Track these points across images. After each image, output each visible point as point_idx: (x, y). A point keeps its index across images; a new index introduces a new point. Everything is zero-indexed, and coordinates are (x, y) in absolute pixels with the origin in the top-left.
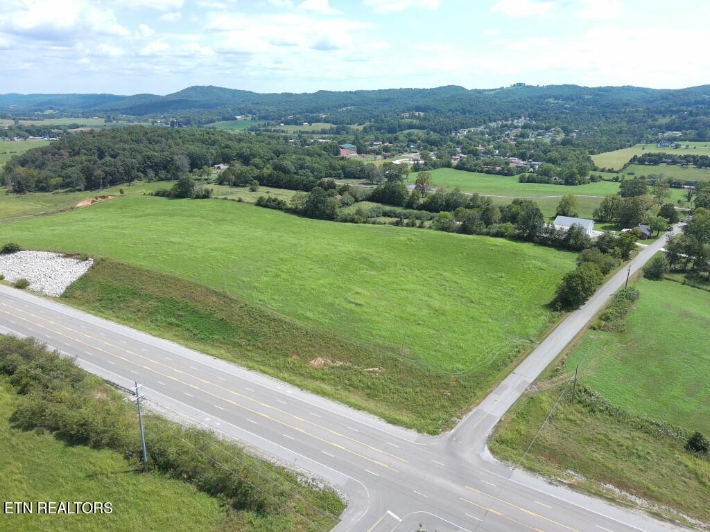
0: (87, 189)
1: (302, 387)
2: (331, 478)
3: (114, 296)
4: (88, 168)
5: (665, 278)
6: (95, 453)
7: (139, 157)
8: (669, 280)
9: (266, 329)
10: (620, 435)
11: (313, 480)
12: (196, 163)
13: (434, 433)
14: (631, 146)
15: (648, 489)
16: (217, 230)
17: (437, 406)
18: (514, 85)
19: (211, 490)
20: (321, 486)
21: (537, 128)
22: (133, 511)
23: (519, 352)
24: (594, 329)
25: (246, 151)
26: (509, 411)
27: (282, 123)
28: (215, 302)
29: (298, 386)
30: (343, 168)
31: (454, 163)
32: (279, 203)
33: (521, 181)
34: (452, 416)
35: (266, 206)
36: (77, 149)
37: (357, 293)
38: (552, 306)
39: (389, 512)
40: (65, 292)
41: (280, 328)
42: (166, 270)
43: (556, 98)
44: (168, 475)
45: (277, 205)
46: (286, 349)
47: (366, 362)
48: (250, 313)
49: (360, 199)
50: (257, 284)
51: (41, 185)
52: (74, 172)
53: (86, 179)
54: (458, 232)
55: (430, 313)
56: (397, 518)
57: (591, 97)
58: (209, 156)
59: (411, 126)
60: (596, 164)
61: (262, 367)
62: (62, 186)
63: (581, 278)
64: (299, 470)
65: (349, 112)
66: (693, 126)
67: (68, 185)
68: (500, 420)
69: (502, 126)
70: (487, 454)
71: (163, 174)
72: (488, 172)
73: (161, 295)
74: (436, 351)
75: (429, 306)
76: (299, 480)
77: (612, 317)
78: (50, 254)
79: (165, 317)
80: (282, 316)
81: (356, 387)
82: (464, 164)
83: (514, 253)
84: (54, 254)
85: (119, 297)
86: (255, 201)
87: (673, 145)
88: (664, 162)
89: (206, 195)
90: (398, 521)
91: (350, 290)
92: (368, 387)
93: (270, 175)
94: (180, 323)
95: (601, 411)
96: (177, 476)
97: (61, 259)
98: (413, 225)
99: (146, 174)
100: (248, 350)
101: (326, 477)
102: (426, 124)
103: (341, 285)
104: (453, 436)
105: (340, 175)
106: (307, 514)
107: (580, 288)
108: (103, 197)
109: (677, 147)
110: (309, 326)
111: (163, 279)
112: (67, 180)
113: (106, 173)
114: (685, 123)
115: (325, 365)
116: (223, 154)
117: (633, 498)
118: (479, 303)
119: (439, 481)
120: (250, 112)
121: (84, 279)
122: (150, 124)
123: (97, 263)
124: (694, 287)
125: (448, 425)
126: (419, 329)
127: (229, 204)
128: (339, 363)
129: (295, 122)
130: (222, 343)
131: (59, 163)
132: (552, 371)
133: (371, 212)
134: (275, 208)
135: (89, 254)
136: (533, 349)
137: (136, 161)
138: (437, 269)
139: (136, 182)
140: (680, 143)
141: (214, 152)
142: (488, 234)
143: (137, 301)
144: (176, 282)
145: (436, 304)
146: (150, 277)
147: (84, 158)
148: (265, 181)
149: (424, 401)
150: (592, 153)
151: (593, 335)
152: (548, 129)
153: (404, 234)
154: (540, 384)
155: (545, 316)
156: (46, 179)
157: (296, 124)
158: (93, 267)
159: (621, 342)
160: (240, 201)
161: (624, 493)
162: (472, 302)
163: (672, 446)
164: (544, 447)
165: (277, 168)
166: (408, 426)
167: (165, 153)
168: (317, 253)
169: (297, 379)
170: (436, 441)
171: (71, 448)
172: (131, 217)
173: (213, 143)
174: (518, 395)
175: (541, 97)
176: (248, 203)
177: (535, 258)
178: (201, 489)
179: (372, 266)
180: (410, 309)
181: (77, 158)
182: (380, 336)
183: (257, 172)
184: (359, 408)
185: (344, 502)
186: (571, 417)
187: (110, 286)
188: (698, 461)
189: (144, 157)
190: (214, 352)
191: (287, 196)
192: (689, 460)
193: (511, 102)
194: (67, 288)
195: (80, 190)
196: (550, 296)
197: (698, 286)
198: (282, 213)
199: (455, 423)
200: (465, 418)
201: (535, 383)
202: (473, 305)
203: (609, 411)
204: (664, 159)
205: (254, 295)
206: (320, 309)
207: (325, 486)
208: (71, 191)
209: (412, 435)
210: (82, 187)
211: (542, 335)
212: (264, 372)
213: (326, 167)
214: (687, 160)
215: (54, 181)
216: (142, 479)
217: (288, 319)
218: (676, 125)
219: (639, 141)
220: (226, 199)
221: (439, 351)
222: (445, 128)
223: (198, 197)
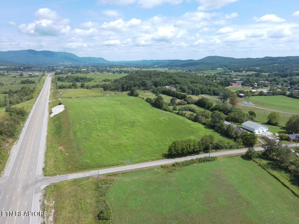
3: (56, 119)
5: (253, 160)
7: (140, 82)
9: (63, 135)
11: (3, 173)
13: (45, 175)
23: (118, 165)
24: (162, 167)
26: (75, 179)
27: (233, 71)
35: (147, 101)
40: (53, 117)
41: (66, 136)
46: (60, 142)
47: (68, 151)
49: (191, 103)
53: (122, 88)
64: (5, 170)
70: (44, 186)
77: (175, 165)
89: (137, 96)
94: (55, 129)
100: (55, 140)
104: (48, 178)
115: (60, 149)
128: (63, 150)
132: (113, 174)
134: (149, 102)
143: (57, 122)
151: (157, 169)
155: (156, 157)
157: (239, 72)
158: (63, 111)
159: (162, 175)
160: (143, 99)
170: (41, 178)
174: (87, 176)
190: (48, 138)
199: (55, 176)
200: (61, 176)
201: (100, 175)
211: (137, 163)
220: (140, 97)
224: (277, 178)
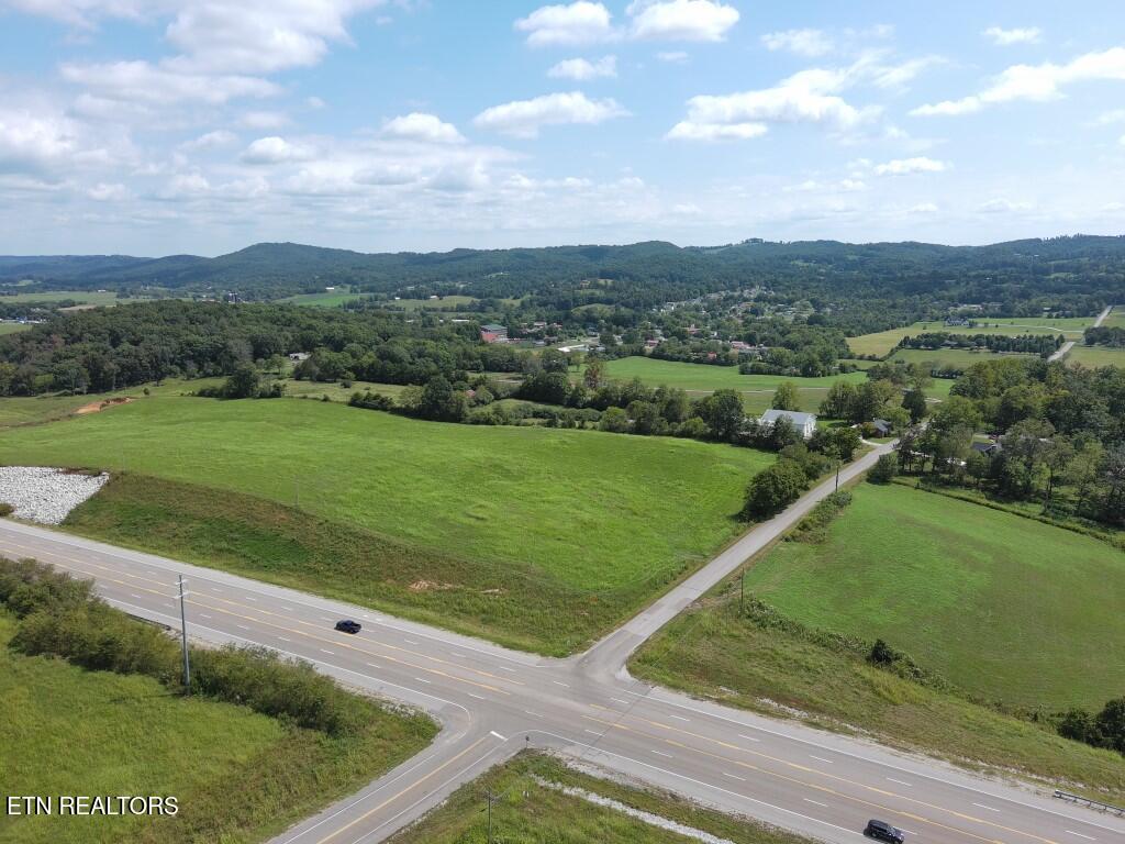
0: (91, 390)
1: (396, 615)
2: (425, 703)
3: (139, 519)
4: (94, 359)
5: (895, 482)
6: (122, 678)
7: (175, 344)
8: (899, 484)
9: (353, 550)
10: (791, 650)
11: (402, 706)
12: (261, 350)
13: (562, 656)
14: (907, 325)
15: (811, 700)
16: (291, 437)
17: (571, 627)
18: (747, 241)
19: (270, 710)
20: (412, 712)
21: (776, 300)
22: (172, 733)
23: (686, 568)
24: (787, 540)
25: (339, 334)
26: (660, 630)
27: (397, 296)
28: (283, 519)
29: (391, 613)
30: (483, 357)
31: (649, 349)
32: (383, 400)
33: (742, 373)
34: (588, 638)
35: (363, 406)
36: (77, 333)
37: (481, 506)
38: (739, 517)
39: (493, 733)
40: (68, 517)
41: (372, 547)
42: (214, 482)
43: (806, 260)
44: (216, 698)
45: (382, 405)
46: (379, 572)
47: (483, 583)
48: (331, 531)
49: (503, 395)
50: (342, 497)
51: (20, 386)
52: (72, 366)
53: (90, 376)
54: (630, 433)
55: (575, 527)
56: (502, 737)
57: (856, 257)
58: (282, 342)
59: (591, 300)
60: (852, 349)
61: (345, 595)
62: (53, 388)
63: (774, 477)
64: (384, 698)
65: (500, 279)
66: (997, 295)
67: (62, 386)
68: (647, 640)
69: (726, 299)
70: (624, 674)
71: (210, 367)
72: (698, 361)
73: (208, 515)
74: (576, 568)
75: (575, 519)
76: (384, 708)
77: (810, 525)
78: (45, 469)
79: (212, 542)
80: (375, 534)
81: (468, 613)
82: (663, 351)
83: (701, 456)
84: (50, 470)
85: (147, 520)
86: (348, 399)
87: (967, 322)
88: (948, 345)
89: (276, 394)
90: (502, 741)
91: (470, 503)
92: (484, 612)
93: (372, 365)
94: (233, 548)
95: (773, 625)
96: (229, 698)
97: (61, 476)
98: (571, 425)
99: (183, 368)
100: (328, 577)
101: (418, 703)
102: (614, 296)
103: (459, 498)
104: (585, 657)
105: (478, 365)
106: (391, 740)
107: (772, 490)
108: (118, 400)
109: (972, 325)
110: (410, 544)
111: (210, 494)
112: (62, 378)
113: (123, 367)
114: (986, 292)
115: (428, 588)
116: (303, 338)
117: (792, 711)
118: (645, 515)
119: (559, 701)
120: (349, 281)
121: (95, 500)
122: (191, 300)
123: (115, 477)
124: (930, 491)
125: (580, 646)
126: (560, 545)
127: (309, 404)
128: (447, 586)
129: (418, 295)
130: (292, 570)
131: (48, 354)
132: (722, 588)
133: (515, 411)
134: (376, 408)
135: (103, 467)
136: (704, 565)
137: (170, 348)
138: (594, 475)
139: (168, 380)
140: (975, 320)
141: (289, 335)
142: (670, 434)
143: (174, 524)
144: (229, 497)
145: (586, 517)
146: (192, 492)
147: (89, 345)
148: (365, 375)
149: (555, 623)
150: (849, 335)
151: (784, 548)
152: (790, 302)
153: (555, 436)
154: (705, 601)
155: (729, 528)
156: (28, 377)
157: (420, 298)
158: (108, 484)
159: (817, 553)
160: (326, 400)
161: (782, 706)
162: (635, 514)
163: (851, 658)
164: (695, 664)
165: (383, 356)
166: (528, 650)
167: (215, 338)
168: (430, 461)
169: (391, 607)
170: (562, 664)
171: (90, 674)
172: (162, 424)
173: (289, 323)
174: (674, 613)
175: (785, 258)
176: (337, 402)
177: (728, 461)
178: (257, 710)
179: (507, 474)
180: (550, 523)
181: (78, 346)
182: (505, 553)
183: (352, 362)
184: (470, 634)
185: (438, 725)
186: (735, 633)
187: (133, 507)
188: (878, 672)
189: (180, 344)
190: (279, 580)
191: (393, 393)
192: (868, 672)
193: (742, 265)
194: (71, 512)
195: (81, 393)
196: (738, 505)
197: (933, 489)
198: (386, 415)
199: (590, 645)
200: (604, 640)
201: (699, 600)
202: (635, 517)
203: (783, 625)
204: (947, 342)
205: (338, 509)
206: (427, 525)
207: (417, 712)
208: (65, 395)
209: (534, 659)
210: (85, 388)
211: (719, 550)
212: (347, 600)
213: (457, 355)
214: (978, 341)
215: (39, 380)
216: (182, 702)
217: (383, 536)
218: (974, 295)
219: (919, 319)
220: (305, 398)
221: (581, 568)
222: (642, 301)
223: (263, 396)
224: (967, 500)
